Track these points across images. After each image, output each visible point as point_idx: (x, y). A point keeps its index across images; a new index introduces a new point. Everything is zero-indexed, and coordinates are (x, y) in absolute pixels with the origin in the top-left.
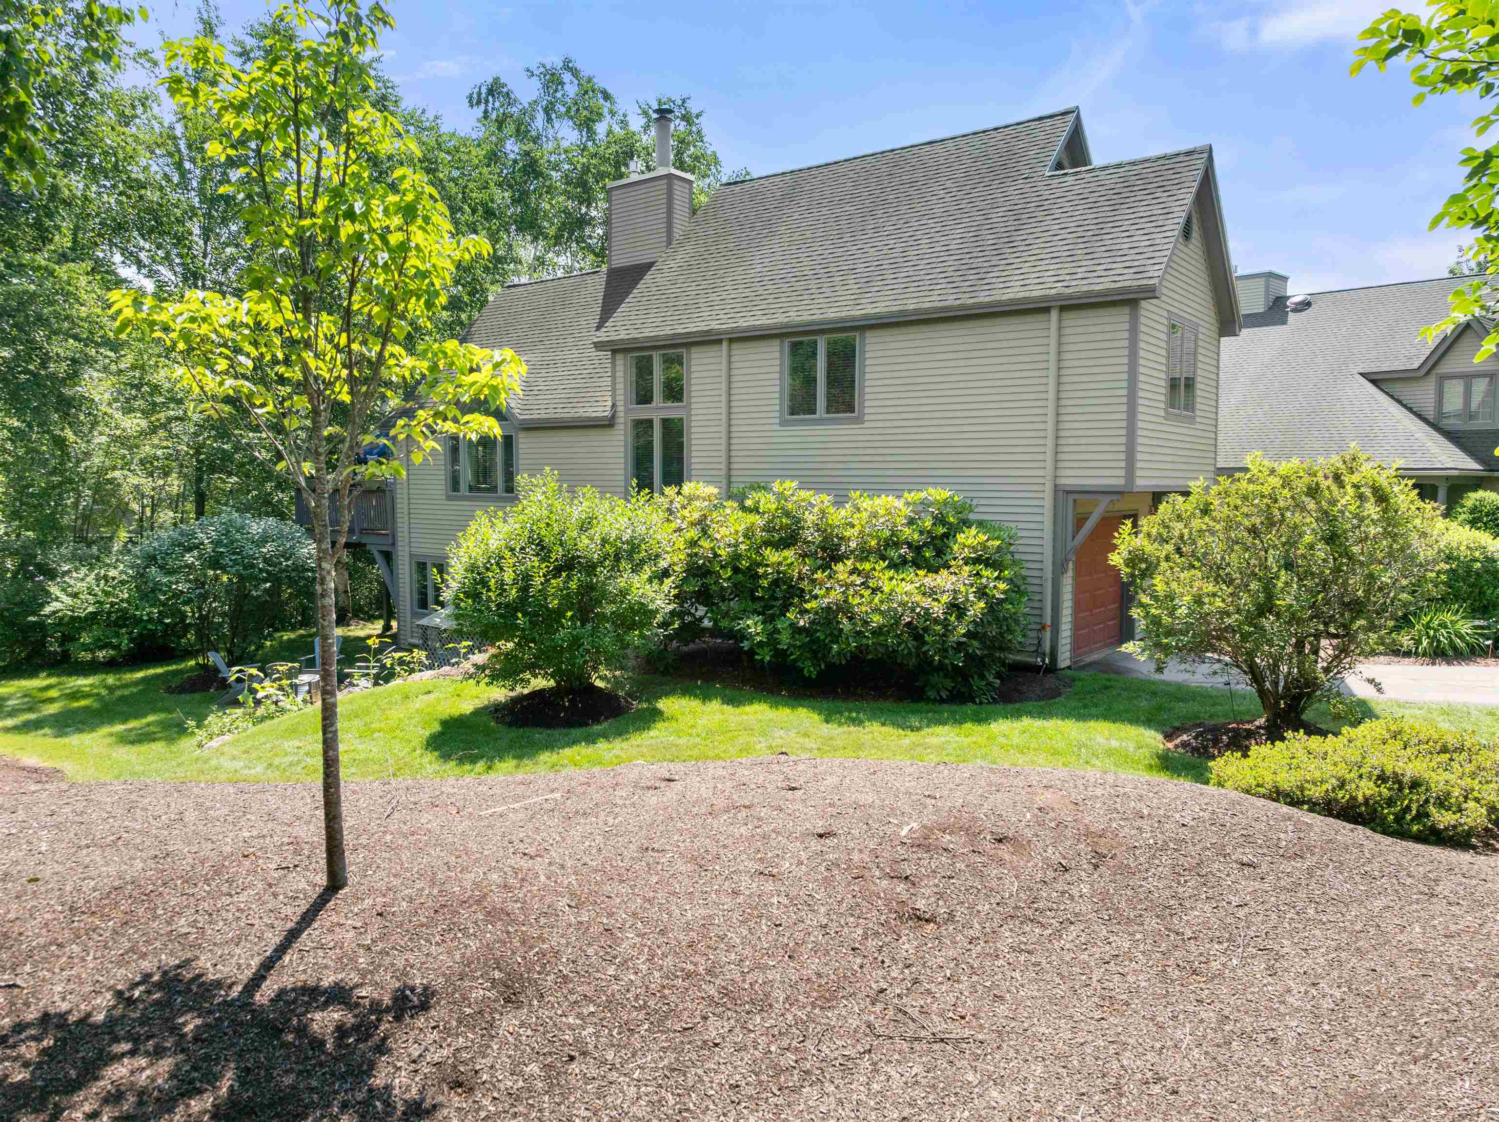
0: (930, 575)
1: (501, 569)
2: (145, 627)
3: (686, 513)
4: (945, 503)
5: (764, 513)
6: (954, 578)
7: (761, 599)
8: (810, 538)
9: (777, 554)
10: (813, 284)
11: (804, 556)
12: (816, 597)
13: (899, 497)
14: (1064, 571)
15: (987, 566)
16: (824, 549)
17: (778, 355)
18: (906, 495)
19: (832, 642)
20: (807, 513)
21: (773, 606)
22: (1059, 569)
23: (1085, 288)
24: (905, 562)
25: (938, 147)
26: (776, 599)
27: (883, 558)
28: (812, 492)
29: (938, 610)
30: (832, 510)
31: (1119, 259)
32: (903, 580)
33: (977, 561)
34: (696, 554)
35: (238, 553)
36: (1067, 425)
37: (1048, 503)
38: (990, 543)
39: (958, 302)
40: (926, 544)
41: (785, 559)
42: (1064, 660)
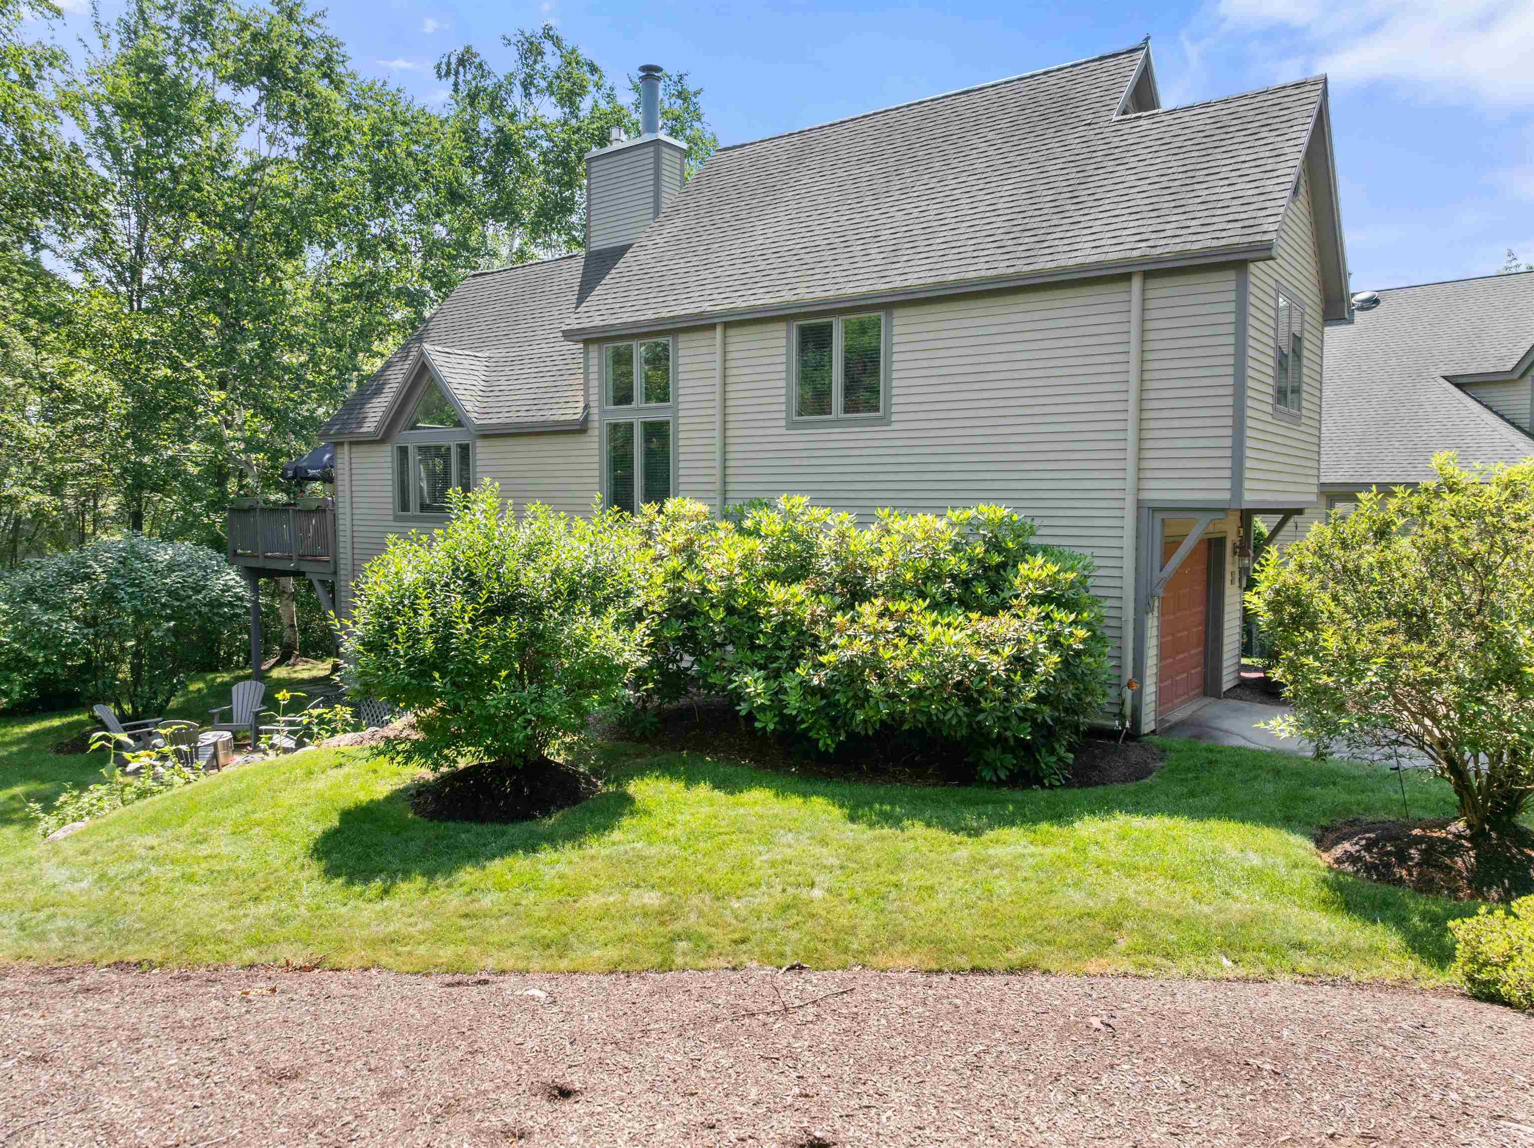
0: (985, 618)
1: (415, 612)
2: (41, 672)
3: (668, 536)
4: (1002, 523)
5: (767, 536)
6: (1016, 623)
7: (763, 647)
8: (825, 569)
9: (783, 590)
10: (827, 256)
11: (817, 593)
12: (835, 647)
13: (940, 516)
14: (1148, 609)
15: (1059, 606)
16: (844, 582)
17: (783, 342)
18: (949, 513)
19: (856, 707)
20: (821, 536)
21: (778, 658)
22: (1142, 609)
23: (1178, 248)
24: (950, 601)
25: (976, 97)
26: (782, 648)
27: (922, 595)
28: (827, 510)
29: (997, 665)
30: (853, 532)
31: (1219, 212)
32: (949, 625)
33: (1046, 599)
34: (680, 590)
35: (138, 586)
36: (1152, 424)
37: (1129, 523)
38: (1062, 576)
39: (1011, 270)
40: (976, 577)
41: (794, 596)
42: (1148, 724)
